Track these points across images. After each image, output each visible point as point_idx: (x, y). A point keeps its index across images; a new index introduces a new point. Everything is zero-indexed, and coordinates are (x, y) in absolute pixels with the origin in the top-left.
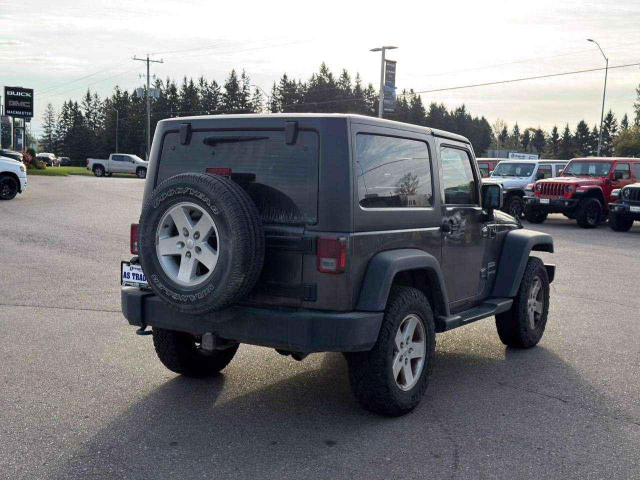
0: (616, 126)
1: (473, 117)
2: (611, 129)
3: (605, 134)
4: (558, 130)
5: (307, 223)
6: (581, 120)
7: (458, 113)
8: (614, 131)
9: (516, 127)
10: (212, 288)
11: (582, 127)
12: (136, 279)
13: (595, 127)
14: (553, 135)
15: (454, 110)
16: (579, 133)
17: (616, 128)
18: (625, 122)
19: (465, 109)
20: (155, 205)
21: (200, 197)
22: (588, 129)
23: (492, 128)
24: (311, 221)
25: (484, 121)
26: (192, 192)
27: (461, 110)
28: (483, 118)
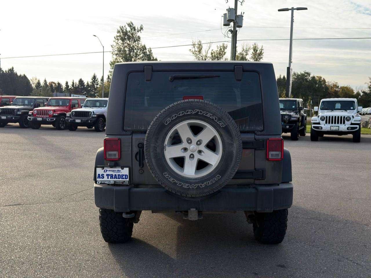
0: (98, 82)
1: (19, 74)
2: (96, 83)
3: (93, 85)
4: (68, 83)
5: (256, 130)
6: (80, 78)
7: (10, 71)
8: (97, 84)
9: (45, 81)
10: (219, 177)
11: (81, 81)
12: (111, 178)
13: (88, 82)
14: (66, 86)
15: (7, 70)
16: (80, 85)
17: (98, 83)
18: (102, 80)
19: (14, 70)
20: (166, 123)
21: (208, 115)
22: (84, 83)
23: (30, 81)
24: (259, 129)
25: (25, 77)
26: (201, 112)
27: (12, 70)
28: (24, 75)
